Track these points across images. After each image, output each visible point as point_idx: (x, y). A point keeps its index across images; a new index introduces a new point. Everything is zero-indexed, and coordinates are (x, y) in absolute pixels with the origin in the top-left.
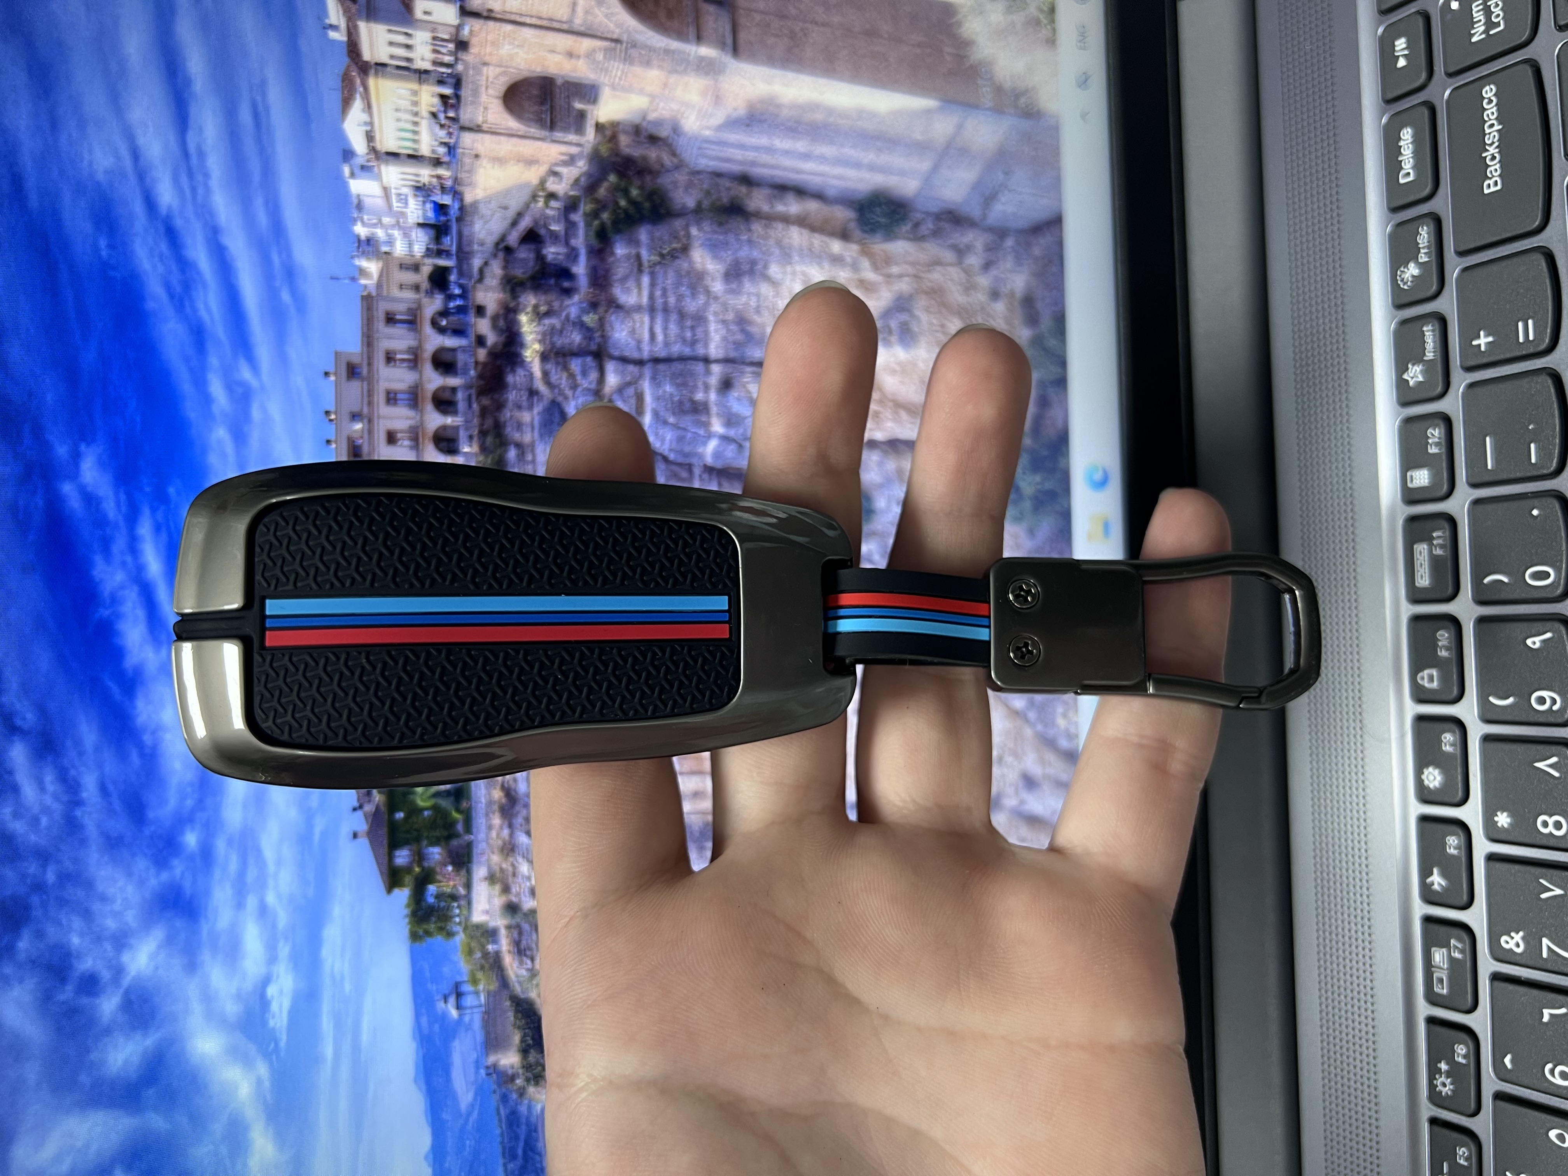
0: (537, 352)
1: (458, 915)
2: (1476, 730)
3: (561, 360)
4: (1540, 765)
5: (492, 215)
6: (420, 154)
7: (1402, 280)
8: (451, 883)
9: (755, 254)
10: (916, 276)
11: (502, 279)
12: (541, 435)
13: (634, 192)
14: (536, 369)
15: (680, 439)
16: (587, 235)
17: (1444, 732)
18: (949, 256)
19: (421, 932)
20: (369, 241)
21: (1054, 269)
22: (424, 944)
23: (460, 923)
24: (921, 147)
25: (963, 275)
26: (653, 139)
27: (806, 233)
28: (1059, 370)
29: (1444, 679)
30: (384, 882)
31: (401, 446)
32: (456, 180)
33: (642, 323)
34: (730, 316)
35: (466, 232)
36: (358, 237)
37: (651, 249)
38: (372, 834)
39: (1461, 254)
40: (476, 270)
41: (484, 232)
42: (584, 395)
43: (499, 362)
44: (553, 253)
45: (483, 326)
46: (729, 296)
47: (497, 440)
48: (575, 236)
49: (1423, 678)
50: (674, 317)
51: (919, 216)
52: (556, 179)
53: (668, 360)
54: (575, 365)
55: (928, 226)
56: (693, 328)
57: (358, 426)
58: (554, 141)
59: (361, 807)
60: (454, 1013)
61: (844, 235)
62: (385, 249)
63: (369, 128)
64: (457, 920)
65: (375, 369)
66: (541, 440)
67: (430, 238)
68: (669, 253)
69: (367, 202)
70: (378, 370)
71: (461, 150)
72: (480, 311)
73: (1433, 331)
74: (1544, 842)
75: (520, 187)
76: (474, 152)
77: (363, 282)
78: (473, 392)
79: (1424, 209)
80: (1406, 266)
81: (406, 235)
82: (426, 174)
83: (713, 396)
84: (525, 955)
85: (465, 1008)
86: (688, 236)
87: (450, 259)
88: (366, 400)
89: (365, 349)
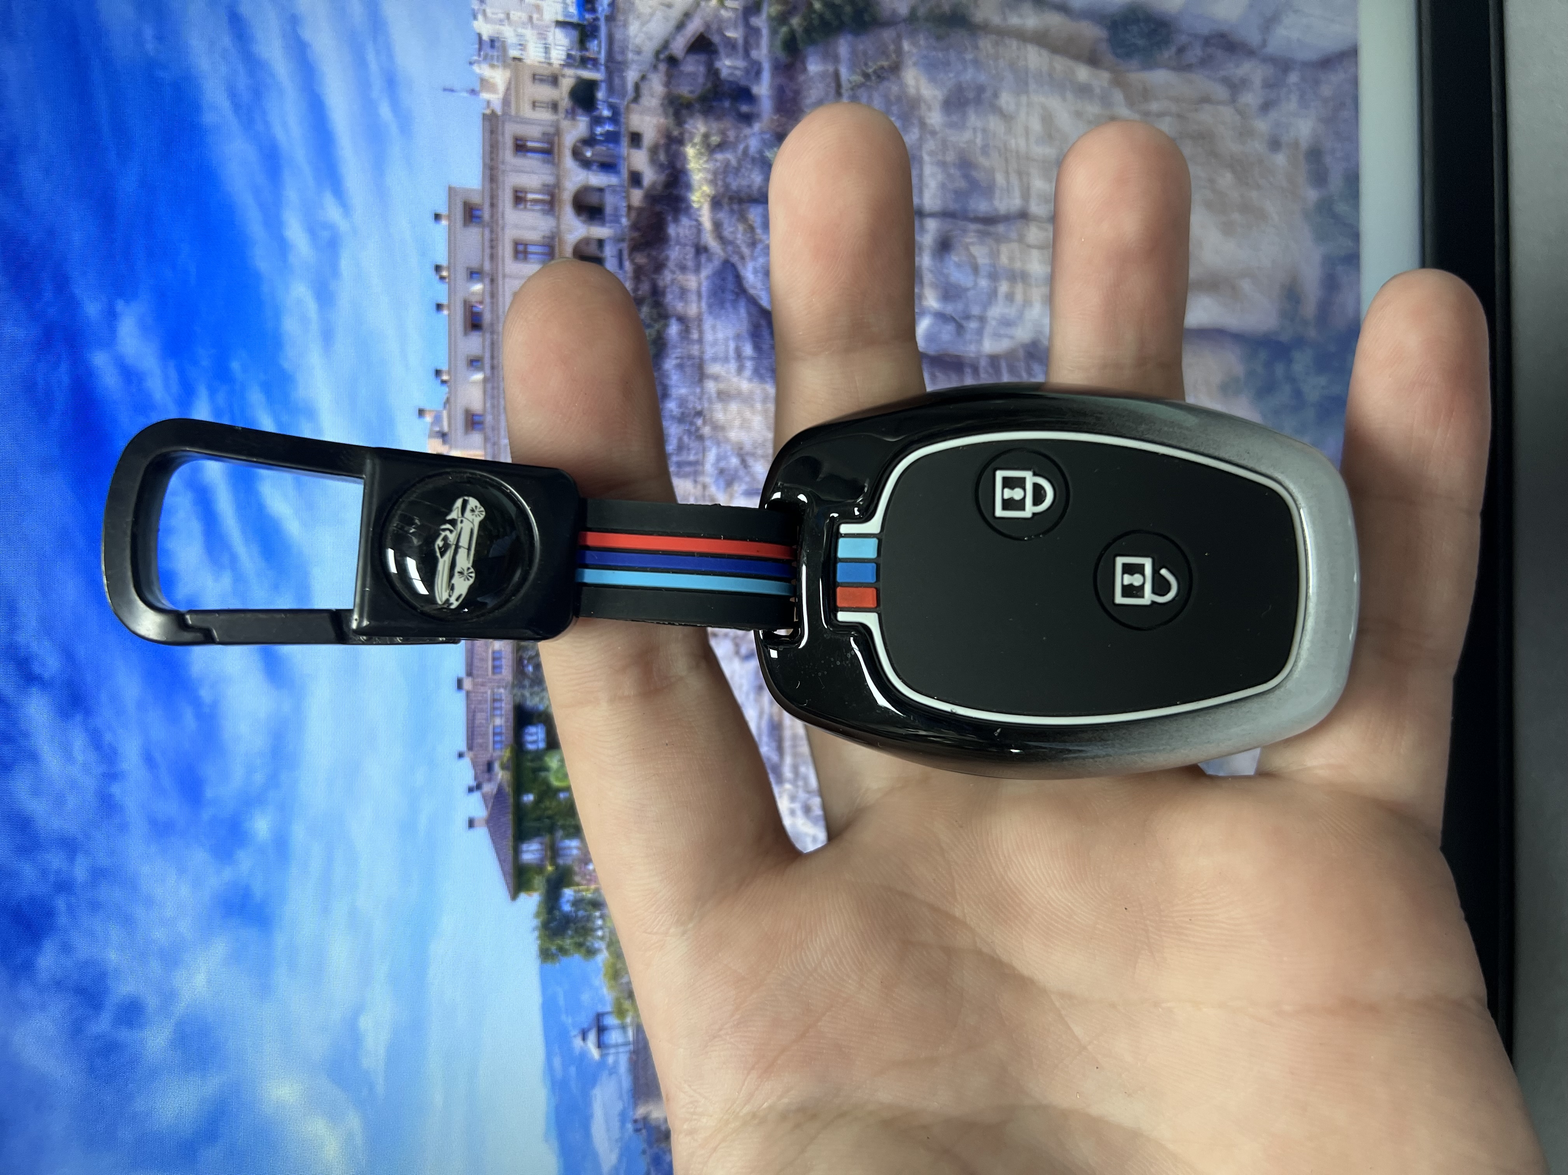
0: (709, 196)
1: (601, 928)
3: (736, 207)
5: (652, 15)
8: (593, 887)
9: (982, 78)
10: (1180, 116)
11: (664, 99)
12: (710, 306)
14: (706, 218)
16: (771, 46)
18: (1221, 92)
19: (553, 949)
20: (492, 42)
21: (1346, 114)
22: (558, 965)
23: (602, 938)
25: (1238, 117)
27: (1045, 53)
28: (1350, 243)
30: (507, 884)
34: (950, 157)
35: (618, 36)
36: (480, 36)
37: (853, 66)
38: (492, 822)
40: (630, 87)
41: (642, 35)
43: (658, 208)
44: (729, 67)
45: (639, 160)
46: (950, 131)
47: (655, 311)
48: (758, 46)
51: (1183, 39)
54: (754, 214)
55: (1195, 53)
57: (477, 287)
59: (479, 787)
60: (595, 1053)
61: (1093, 60)
62: (513, 53)
64: (600, 933)
65: (500, 209)
66: (710, 313)
67: (571, 42)
68: (875, 72)
70: (503, 214)
72: (636, 139)
77: (486, 95)
78: (625, 246)
81: (542, 36)
83: (928, 260)
85: (608, 1046)
86: (899, 51)
87: (598, 70)
88: (488, 251)
89: (488, 186)
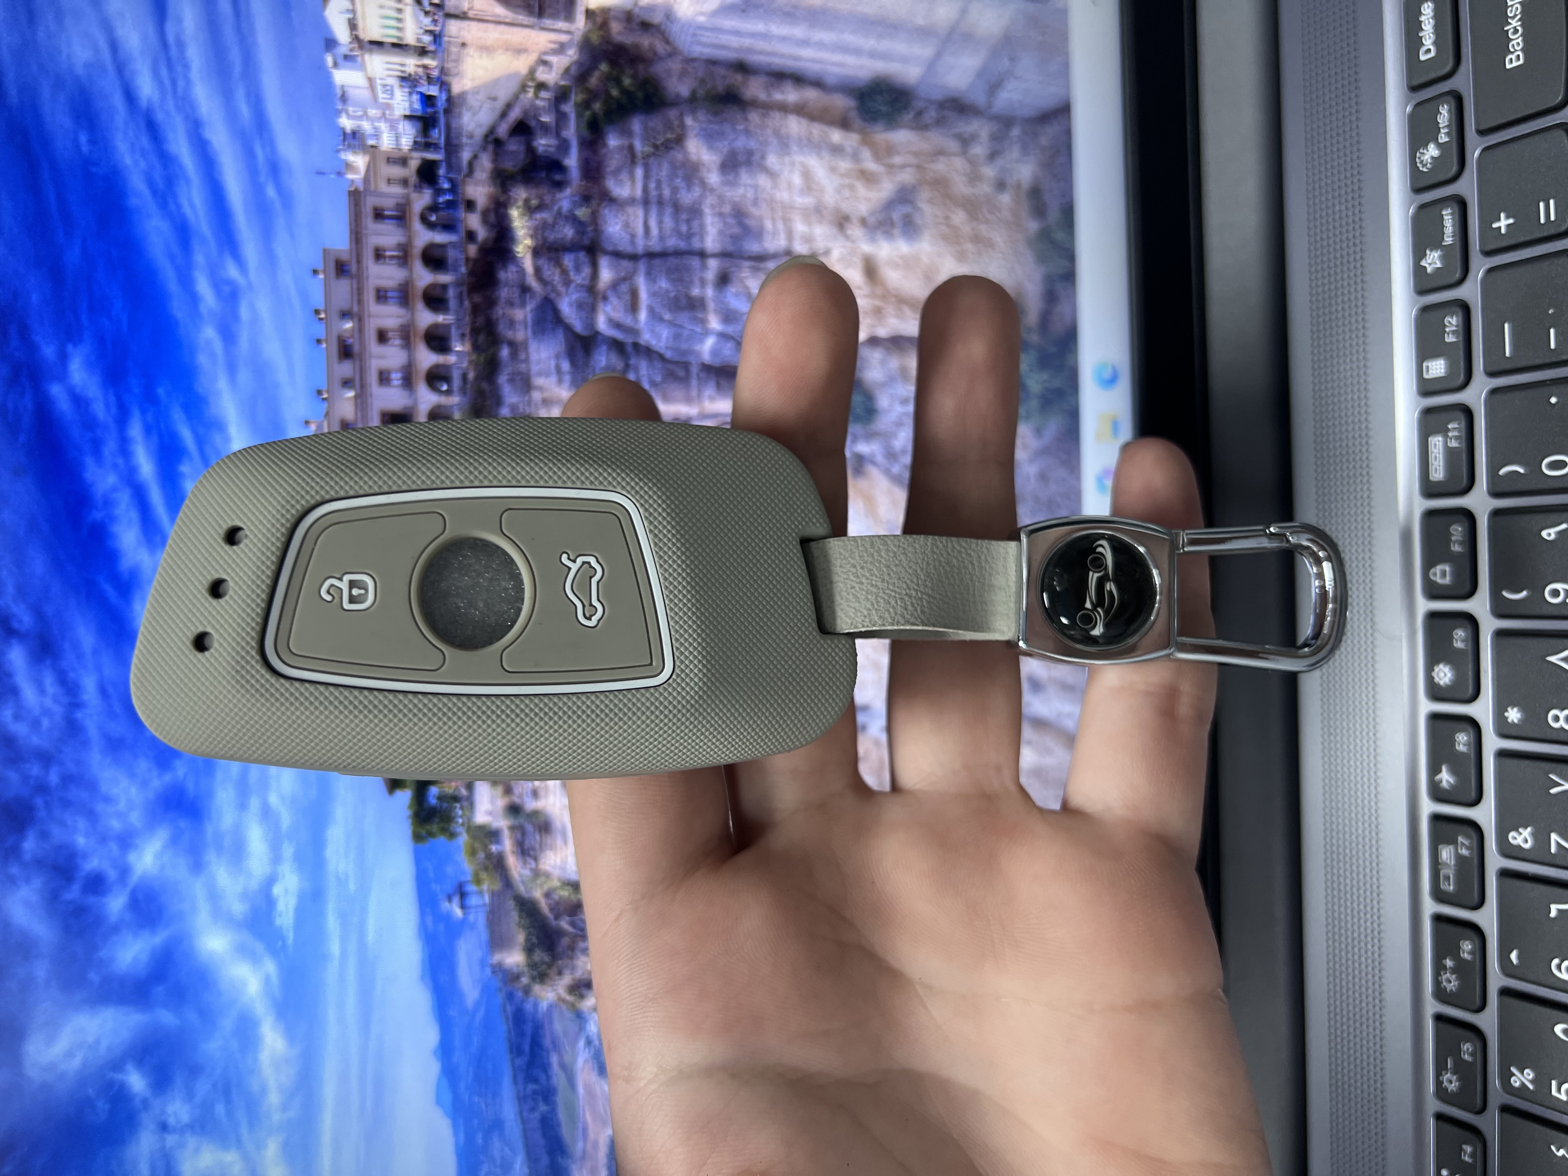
0: (530, 247)
1: (461, 817)
2: (1489, 625)
3: (553, 255)
4: (1553, 659)
5: (481, 107)
6: (404, 42)
7: (1422, 162)
8: (453, 785)
9: (752, 144)
10: (919, 167)
11: (492, 172)
12: (535, 333)
13: (627, 81)
14: (528, 264)
15: (677, 337)
16: (578, 127)
17: (1455, 628)
18: (953, 145)
19: (424, 833)
20: (354, 133)
23: (463, 824)
24: (923, 33)
25: (968, 166)
26: (646, 26)
27: (804, 122)
28: (1068, 264)
29: (1456, 574)
30: (386, 784)
31: (392, 345)
32: (443, 70)
33: (636, 216)
34: (727, 209)
35: (454, 125)
36: (343, 130)
37: (645, 139)
39: (1482, 133)
40: (465, 163)
41: (473, 123)
42: (578, 291)
43: (489, 258)
44: (544, 145)
45: (474, 221)
46: (726, 188)
47: (490, 339)
48: (566, 127)
49: (1435, 574)
50: (669, 211)
51: (920, 104)
52: (546, 69)
53: (663, 255)
54: (568, 260)
55: (931, 115)
56: (688, 221)
57: (349, 325)
58: (544, 29)
60: (458, 912)
61: (844, 124)
62: (371, 142)
63: (351, 16)
64: (460, 821)
65: (364, 266)
66: (535, 338)
67: (417, 131)
68: (663, 144)
69: (352, 93)
70: (367, 267)
71: (446, 39)
72: (470, 205)
73: (1452, 214)
74: (1554, 736)
75: (510, 77)
76: (460, 41)
77: (350, 176)
78: (465, 289)
79: (1444, 87)
80: (1426, 146)
81: (393, 127)
82: (411, 64)
83: (710, 292)
84: (529, 855)
85: (469, 908)
86: (683, 126)
87: (438, 153)
88: (355, 298)
89: (354, 246)
